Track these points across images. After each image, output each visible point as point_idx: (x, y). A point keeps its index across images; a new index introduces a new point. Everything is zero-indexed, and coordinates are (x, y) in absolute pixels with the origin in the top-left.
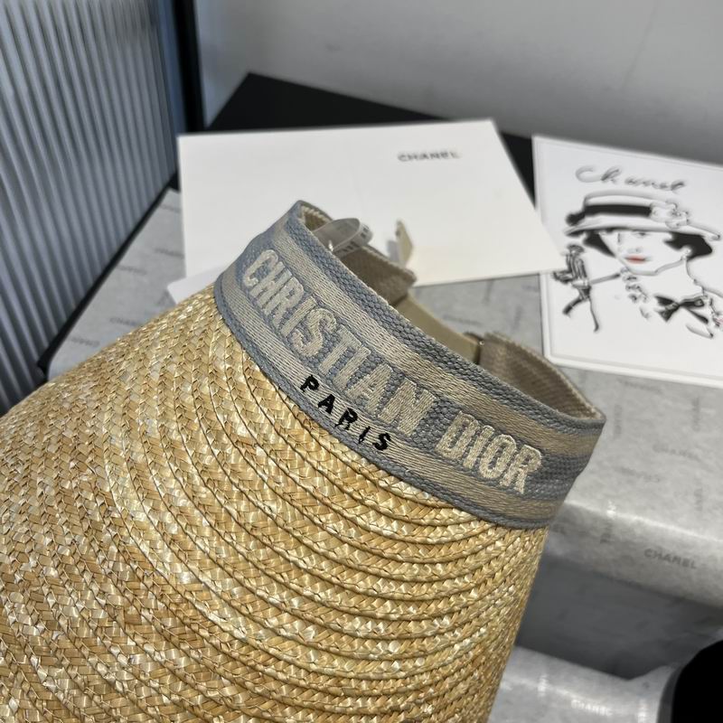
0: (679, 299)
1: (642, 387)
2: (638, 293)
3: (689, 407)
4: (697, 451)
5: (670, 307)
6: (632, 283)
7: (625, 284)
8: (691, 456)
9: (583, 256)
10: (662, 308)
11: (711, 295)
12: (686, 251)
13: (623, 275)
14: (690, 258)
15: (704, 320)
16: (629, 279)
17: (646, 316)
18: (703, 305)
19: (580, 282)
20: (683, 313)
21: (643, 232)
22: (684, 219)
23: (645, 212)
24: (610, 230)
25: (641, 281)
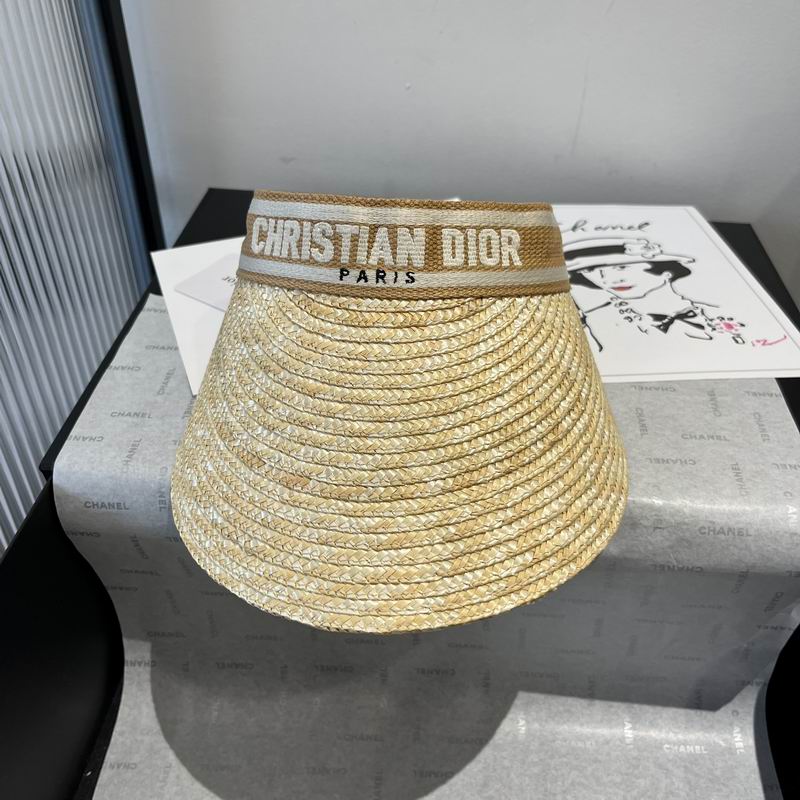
0: (672, 313)
1: (657, 389)
2: (632, 315)
3: (707, 398)
4: (723, 433)
5: (666, 320)
6: (624, 308)
7: (618, 309)
8: (719, 438)
10: (659, 323)
11: (700, 306)
12: (667, 275)
13: (613, 303)
14: (672, 280)
15: (700, 327)
16: (621, 304)
17: (645, 331)
18: (695, 315)
20: (677, 322)
21: (622, 266)
22: (658, 251)
23: (620, 249)
24: (591, 268)
25: (632, 304)
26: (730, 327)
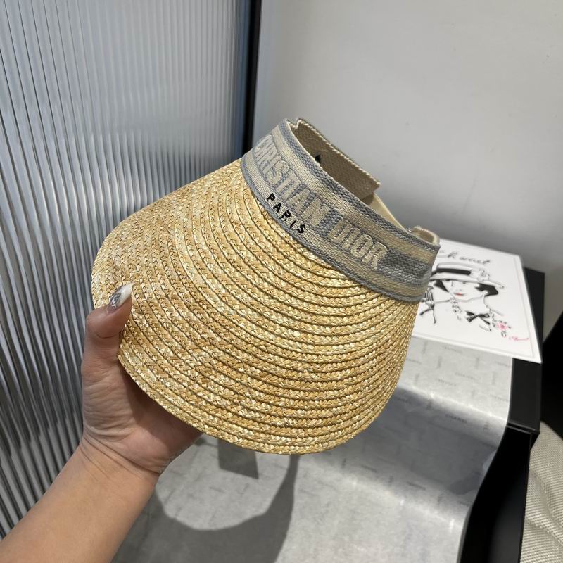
0: (477, 313)
2: (457, 309)
5: (472, 316)
6: (455, 305)
7: (452, 305)
9: (432, 291)
10: (469, 317)
11: (493, 313)
12: (485, 292)
13: (451, 301)
14: (487, 296)
15: (489, 323)
16: (454, 303)
17: (460, 319)
18: (489, 316)
19: (429, 302)
20: (478, 319)
21: (465, 282)
22: (487, 278)
23: (467, 273)
24: (448, 280)
25: (460, 304)
26: (503, 327)
